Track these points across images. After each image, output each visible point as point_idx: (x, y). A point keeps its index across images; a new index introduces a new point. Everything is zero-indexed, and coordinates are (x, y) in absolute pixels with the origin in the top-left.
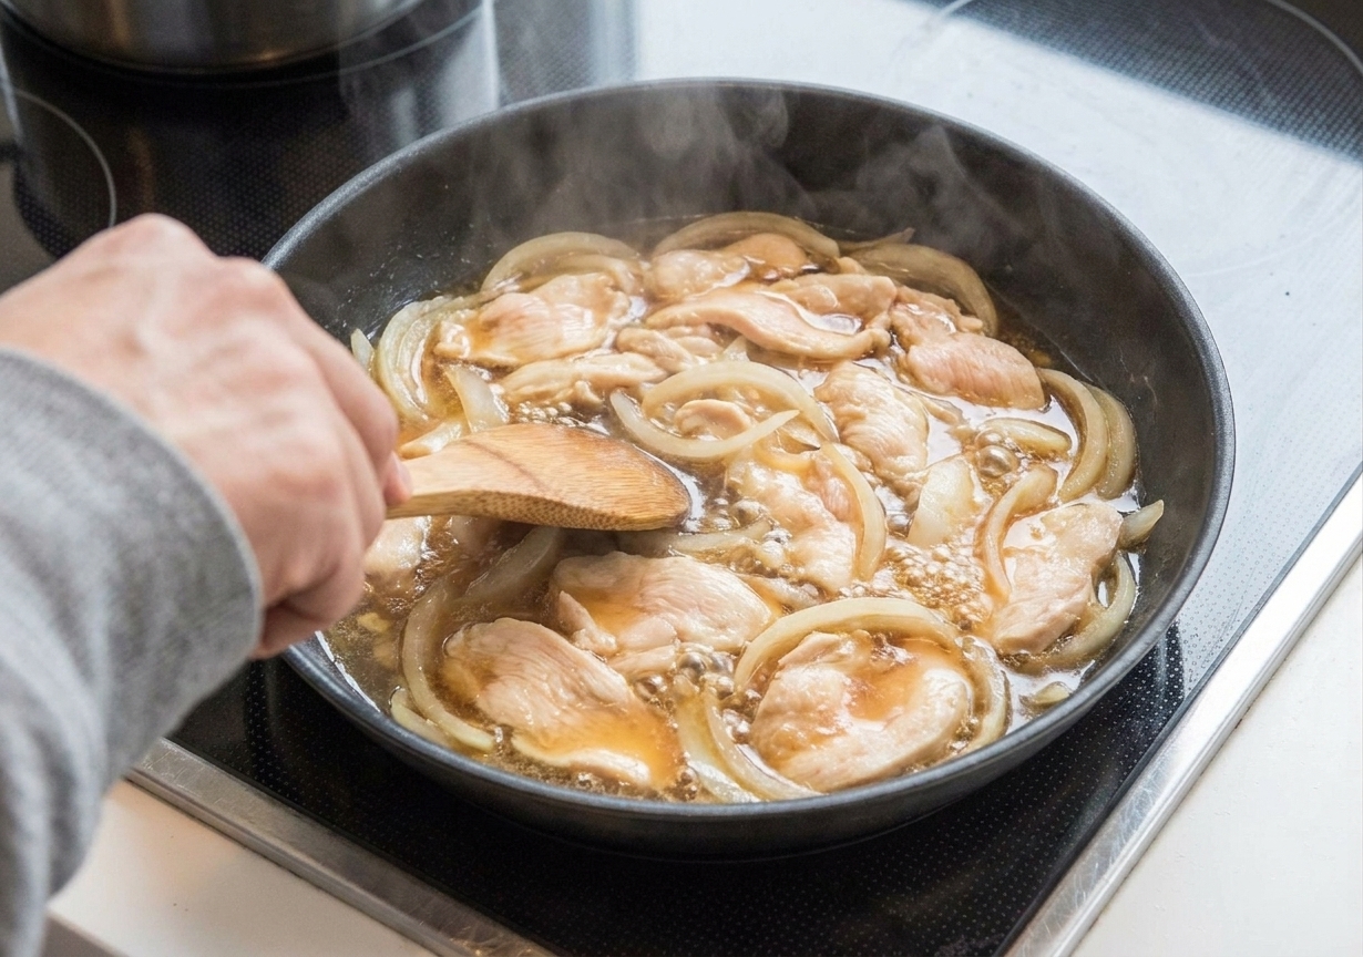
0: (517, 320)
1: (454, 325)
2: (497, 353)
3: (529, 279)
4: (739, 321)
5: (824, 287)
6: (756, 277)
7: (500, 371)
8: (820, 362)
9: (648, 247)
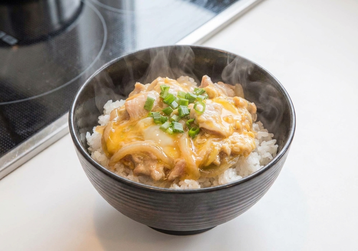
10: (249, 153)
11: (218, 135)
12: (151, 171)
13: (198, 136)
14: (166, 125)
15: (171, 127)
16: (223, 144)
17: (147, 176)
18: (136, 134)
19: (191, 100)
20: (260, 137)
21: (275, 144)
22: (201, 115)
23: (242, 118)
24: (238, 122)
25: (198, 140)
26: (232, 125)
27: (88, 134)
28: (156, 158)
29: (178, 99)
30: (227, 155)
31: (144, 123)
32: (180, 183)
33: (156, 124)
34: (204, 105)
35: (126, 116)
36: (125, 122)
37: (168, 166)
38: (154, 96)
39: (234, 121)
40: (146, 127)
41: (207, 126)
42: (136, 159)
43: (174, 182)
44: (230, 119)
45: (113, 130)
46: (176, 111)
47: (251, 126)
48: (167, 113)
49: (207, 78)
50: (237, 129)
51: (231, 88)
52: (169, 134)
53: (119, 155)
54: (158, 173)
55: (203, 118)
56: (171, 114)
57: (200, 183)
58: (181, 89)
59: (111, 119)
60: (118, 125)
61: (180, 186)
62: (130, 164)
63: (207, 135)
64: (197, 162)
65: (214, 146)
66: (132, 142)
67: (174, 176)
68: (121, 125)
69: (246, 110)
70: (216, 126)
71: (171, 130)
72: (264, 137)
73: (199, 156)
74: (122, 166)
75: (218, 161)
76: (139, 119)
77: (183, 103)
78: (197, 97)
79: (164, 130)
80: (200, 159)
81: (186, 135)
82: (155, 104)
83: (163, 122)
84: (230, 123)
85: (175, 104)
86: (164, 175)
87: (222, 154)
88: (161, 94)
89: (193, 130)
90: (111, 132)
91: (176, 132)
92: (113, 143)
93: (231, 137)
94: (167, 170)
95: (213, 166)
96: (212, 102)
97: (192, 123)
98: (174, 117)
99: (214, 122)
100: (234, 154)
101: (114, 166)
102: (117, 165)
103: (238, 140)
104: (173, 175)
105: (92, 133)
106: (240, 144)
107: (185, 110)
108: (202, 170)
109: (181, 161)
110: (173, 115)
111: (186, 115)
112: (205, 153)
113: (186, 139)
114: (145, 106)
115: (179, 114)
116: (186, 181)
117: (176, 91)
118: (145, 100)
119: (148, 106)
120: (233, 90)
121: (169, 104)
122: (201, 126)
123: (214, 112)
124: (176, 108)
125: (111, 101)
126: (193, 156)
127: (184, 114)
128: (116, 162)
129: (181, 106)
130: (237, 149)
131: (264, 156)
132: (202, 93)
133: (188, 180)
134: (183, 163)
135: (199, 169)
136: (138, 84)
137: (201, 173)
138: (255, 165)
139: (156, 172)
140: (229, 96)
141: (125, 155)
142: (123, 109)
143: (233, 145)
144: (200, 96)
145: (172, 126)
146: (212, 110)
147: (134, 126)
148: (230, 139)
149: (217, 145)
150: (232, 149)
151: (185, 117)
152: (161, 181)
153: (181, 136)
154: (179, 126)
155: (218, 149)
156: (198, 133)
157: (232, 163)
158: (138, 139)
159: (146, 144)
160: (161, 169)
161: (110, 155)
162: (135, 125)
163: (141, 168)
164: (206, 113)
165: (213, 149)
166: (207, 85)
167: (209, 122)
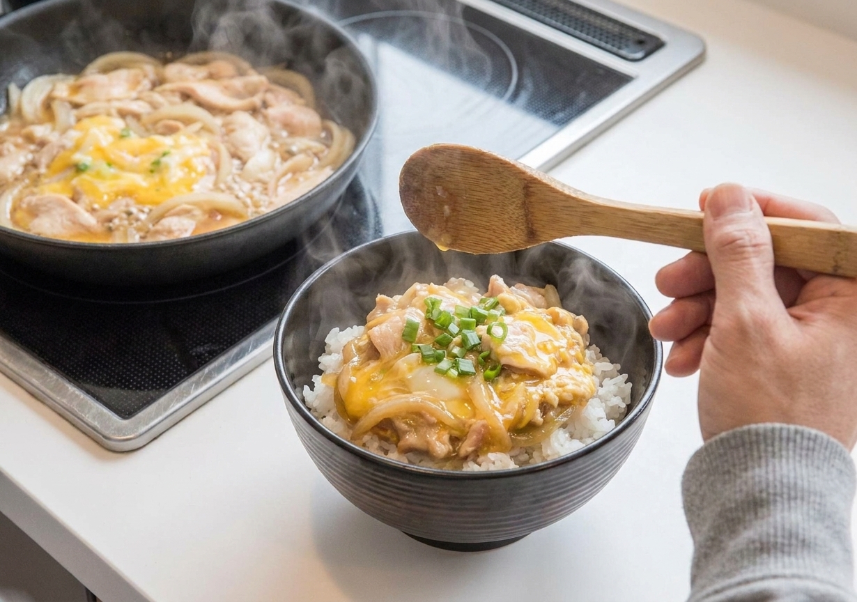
0: (92, 84)
1: (61, 86)
2: (79, 98)
3: (105, 70)
4: (193, 91)
5: (238, 83)
6: (212, 76)
7: (77, 106)
8: (226, 112)
9: (166, 62)
10: (587, 401)
11: (535, 375)
12: (428, 442)
13: (501, 379)
14: (445, 364)
15: (453, 367)
16: (545, 390)
17: (424, 453)
18: (395, 382)
19: (480, 320)
20: (599, 373)
21: (626, 383)
22: (501, 344)
23: (568, 343)
24: (562, 350)
25: (502, 385)
26: (553, 356)
27: (306, 388)
28: (436, 421)
29: (457, 319)
30: (552, 407)
31: (407, 363)
32: (480, 460)
33: (428, 363)
34: (503, 326)
35: (373, 352)
36: (373, 364)
37: (456, 433)
38: (416, 316)
39: (557, 349)
40: (411, 370)
41: (515, 362)
42: (402, 425)
43: (468, 459)
44: (549, 347)
45: (354, 379)
46: (457, 339)
47: (584, 355)
48: (444, 344)
49: (497, 280)
50: (564, 363)
51: (540, 294)
52: (451, 379)
53: (368, 421)
54: (441, 447)
55: (506, 348)
56: (451, 346)
57: (511, 457)
58: (459, 302)
59: (346, 361)
60: (359, 370)
61: (480, 465)
62: (389, 433)
63: (515, 377)
64: (505, 421)
65: (531, 394)
66: (390, 396)
67: (470, 449)
68: (367, 369)
69: (572, 329)
70: (529, 361)
71: (454, 373)
72: (605, 371)
73: (509, 413)
74: (376, 438)
75: (539, 418)
76: (397, 357)
77: (467, 326)
78: (489, 314)
79: (443, 373)
80: (510, 417)
81: (480, 378)
82: (421, 330)
83: (438, 359)
84: (549, 353)
85: (454, 328)
86: (451, 448)
87: (545, 406)
88: (428, 312)
89: (492, 369)
90: (351, 382)
91: (463, 374)
92: (357, 400)
93: (553, 377)
94: (454, 440)
95: (532, 426)
96: (514, 321)
97: (487, 358)
98: (456, 350)
99: (524, 353)
100: (564, 404)
101: (362, 439)
102: (366, 438)
103: (567, 381)
104: (466, 447)
105: (312, 387)
106: (571, 387)
107: (473, 338)
108: (514, 435)
109: (477, 423)
110: (454, 346)
111: (475, 346)
112: (516, 407)
113: (482, 386)
114: (403, 335)
115: (463, 344)
116: (491, 456)
117: (451, 305)
118: (401, 324)
119: (409, 333)
120: (543, 296)
121: (444, 328)
122: (504, 361)
123: (522, 337)
124: (457, 334)
125: (338, 329)
126: (497, 413)
127: (473, 344)
128: (365, 433)
129: (465, 331)
130: (568, 397)
131: (610, 404)
132: (495, 306)
133: (494, 454)
134: (483, 426)
135: (509, 434)
136: (380, 297)
137: (512, 439)
138: (599, 419)
139: (438, 444)
140: (539, 307)
141: (382, 419)
142: (363, 343)
143: (560, 389)
144: (493, 312)
145: (455, 365)
146: (518, 334)
147: (388, 369)
148: (554, 379)
149: (536, 391)
150: (560, 397)
151: (473, 350)
152: (447, 458)
153: (473, 381)
154: (467, 364)
155: (536, 397)
156: (498, 375)
157: (562, 419)
158: (398, 391)
159: (414, 399)
160: (446, 437)
161: (354, 420)
162: (391, 367)
163: (411, 439)
164: (510, 340)
165: (530, 398)
166: (501, 291)
167: (515, 354)
